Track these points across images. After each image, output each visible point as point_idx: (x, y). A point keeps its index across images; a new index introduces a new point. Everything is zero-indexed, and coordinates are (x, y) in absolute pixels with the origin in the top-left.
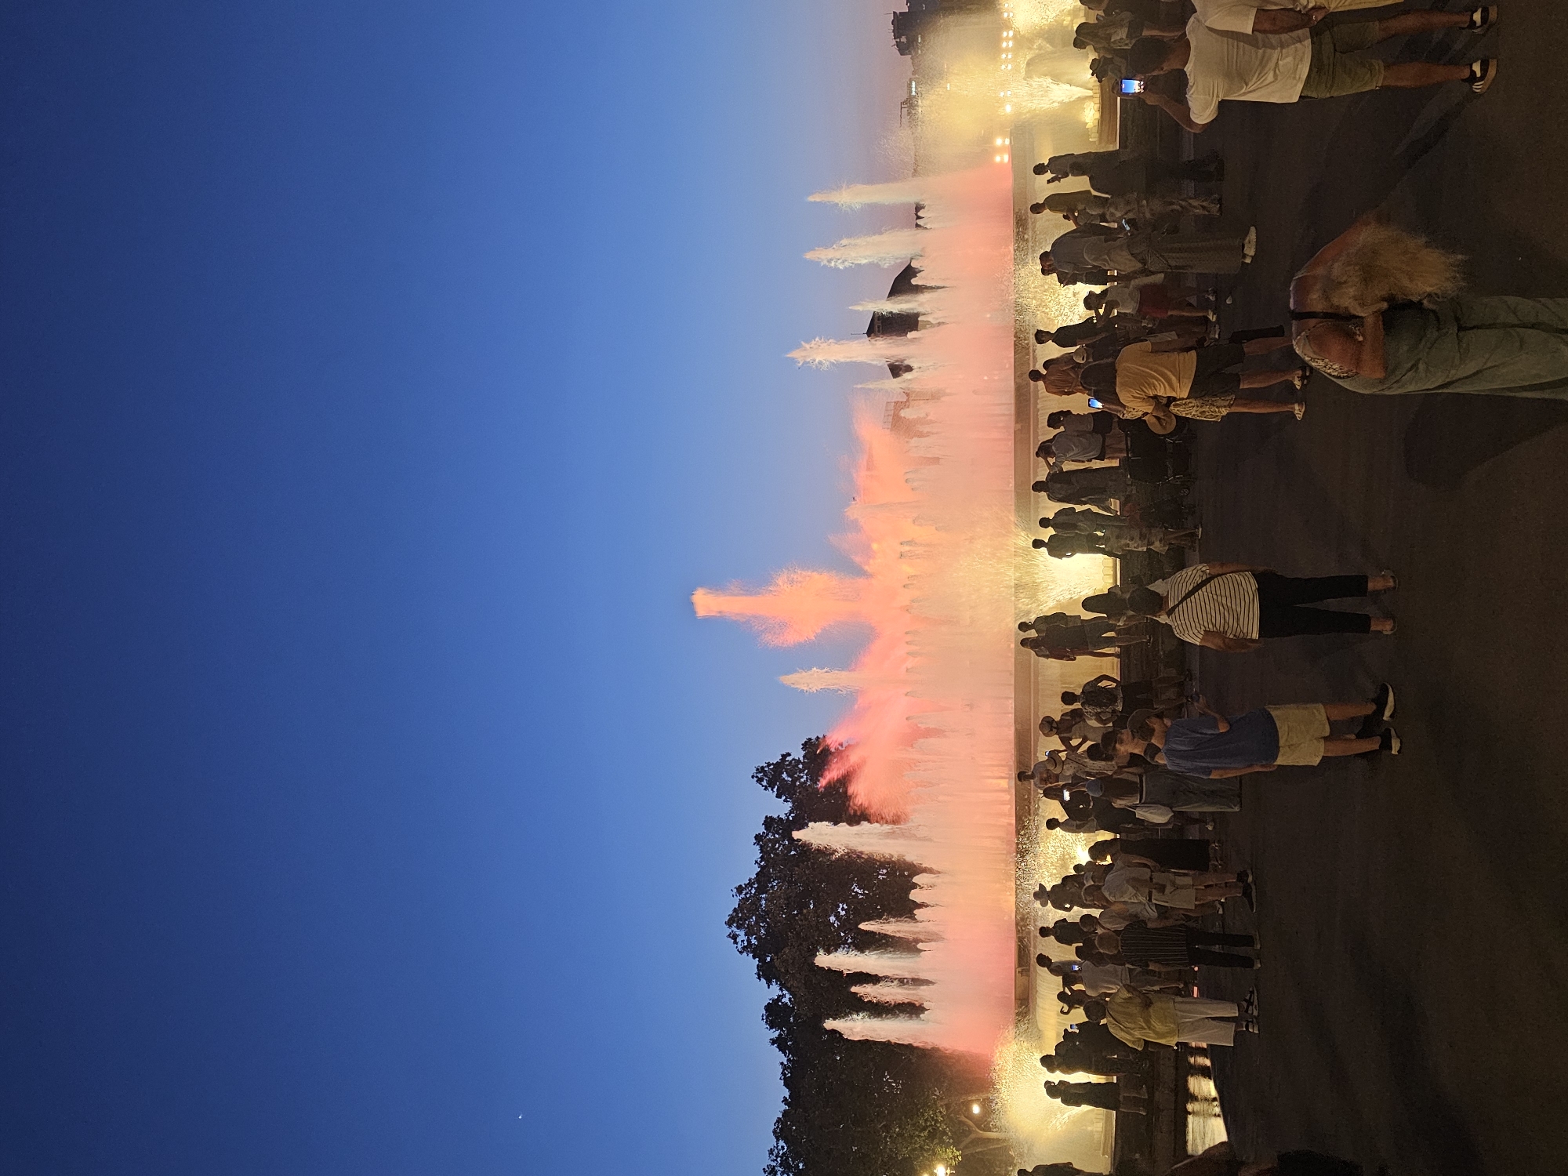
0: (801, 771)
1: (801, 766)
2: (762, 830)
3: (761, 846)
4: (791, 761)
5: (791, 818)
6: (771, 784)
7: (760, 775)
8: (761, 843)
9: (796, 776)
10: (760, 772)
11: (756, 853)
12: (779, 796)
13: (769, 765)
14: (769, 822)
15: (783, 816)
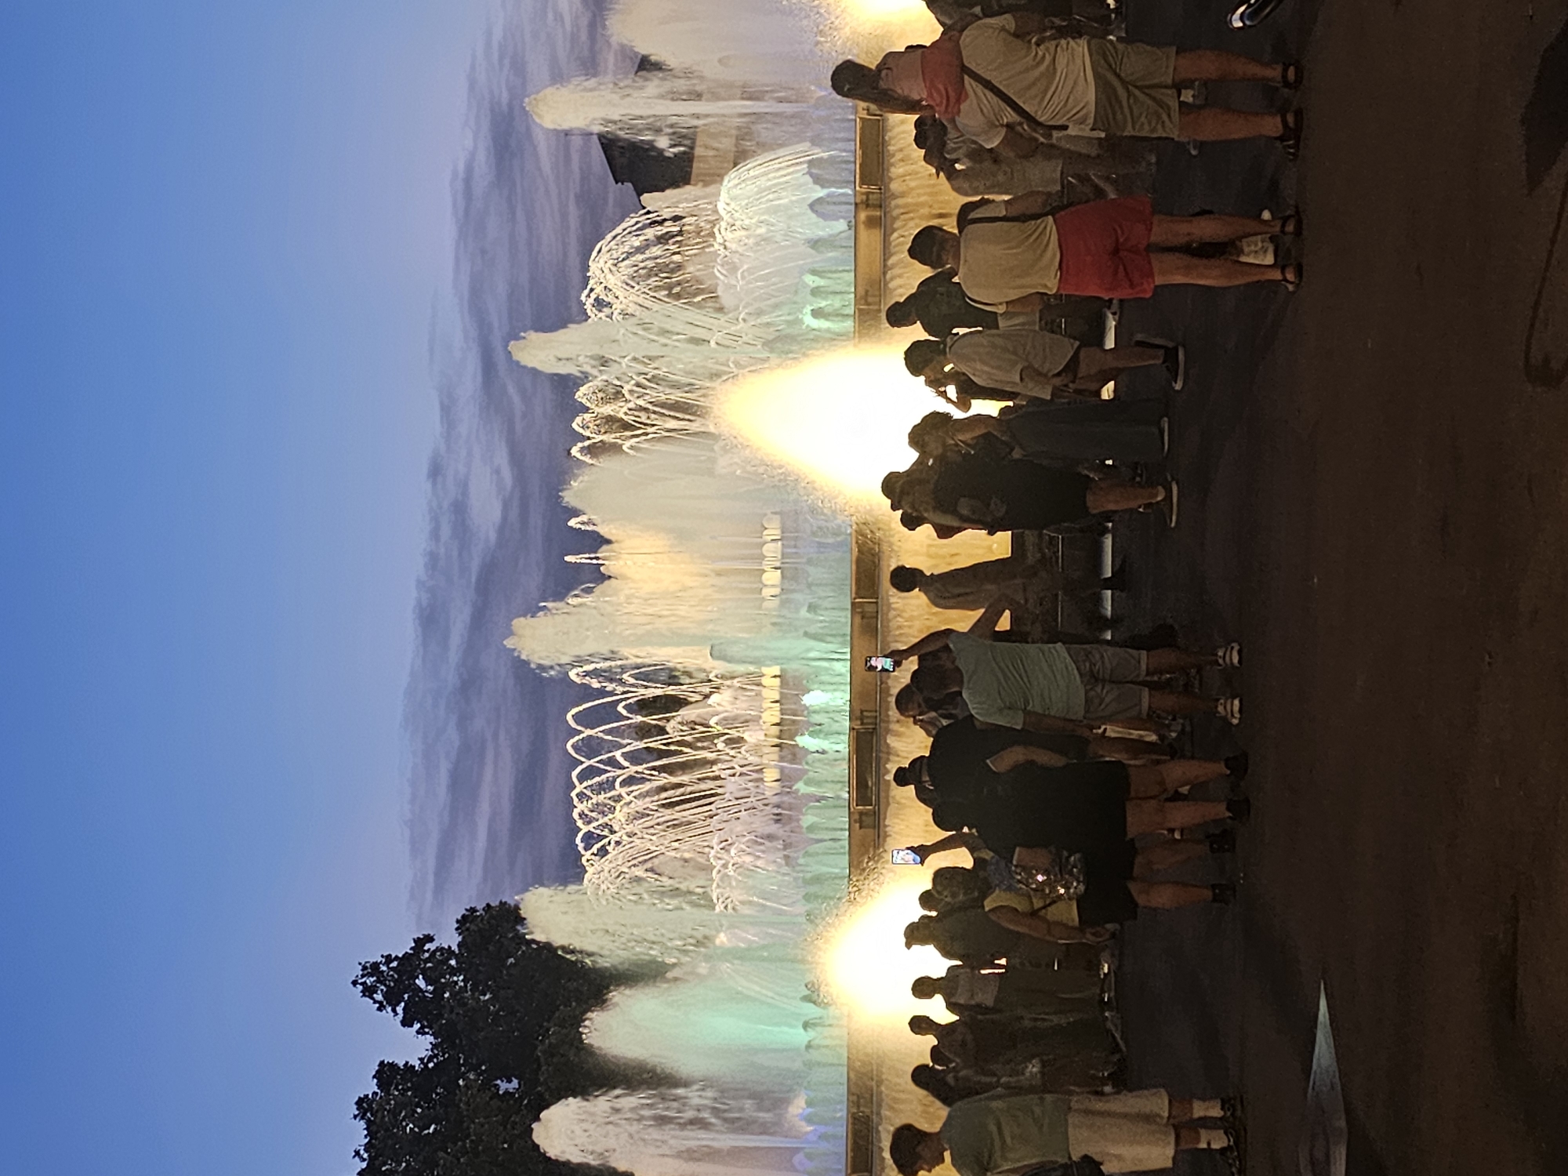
0: (454, 971)
1: (453, 962)
2: (371, 1087)
3: (369, 1123)
4: (435, 952)
5: (431, 1065)
6: (392, 999)
7: (370, 981)
8: (369, 1114)
9: (443, 980)
10: (371, 975)
11: (358, 1134)
12: (406, 1023)
13: (389, 959)
14: (387, 1073)
15: (417, 1064)
